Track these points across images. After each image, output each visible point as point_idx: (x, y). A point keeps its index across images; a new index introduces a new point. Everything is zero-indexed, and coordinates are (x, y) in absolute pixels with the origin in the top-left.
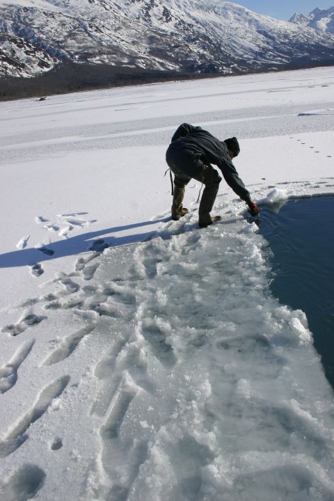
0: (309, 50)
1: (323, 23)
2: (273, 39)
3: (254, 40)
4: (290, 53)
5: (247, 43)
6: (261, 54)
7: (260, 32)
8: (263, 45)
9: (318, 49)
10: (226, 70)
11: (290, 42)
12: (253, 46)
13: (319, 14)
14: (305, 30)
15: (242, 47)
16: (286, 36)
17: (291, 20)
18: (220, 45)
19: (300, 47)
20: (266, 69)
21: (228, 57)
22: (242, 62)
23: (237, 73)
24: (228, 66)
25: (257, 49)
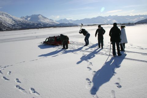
0: (26, 25)
1: (29, 19)
2: (17, 22)
3: (12, 22)
4: (21, 26)
5: (10, 23)
6: (14, 26)
7: (13, 20)
8: (14, 23)
9: (28, 25)
10: (4, 29)
11: (21, 23)
12: (11, 23)
13: (28, 17)
14: (25, 20)
15: (8, 23)
16: (20, 22)
17: (21, 18)
18: (2, 23)
19: (24, 24)
20: (15, 29)
21: (4, 26)
22: (9, 27)
23: (7, 30)
24: (5, 28)
25: (13, 24)
